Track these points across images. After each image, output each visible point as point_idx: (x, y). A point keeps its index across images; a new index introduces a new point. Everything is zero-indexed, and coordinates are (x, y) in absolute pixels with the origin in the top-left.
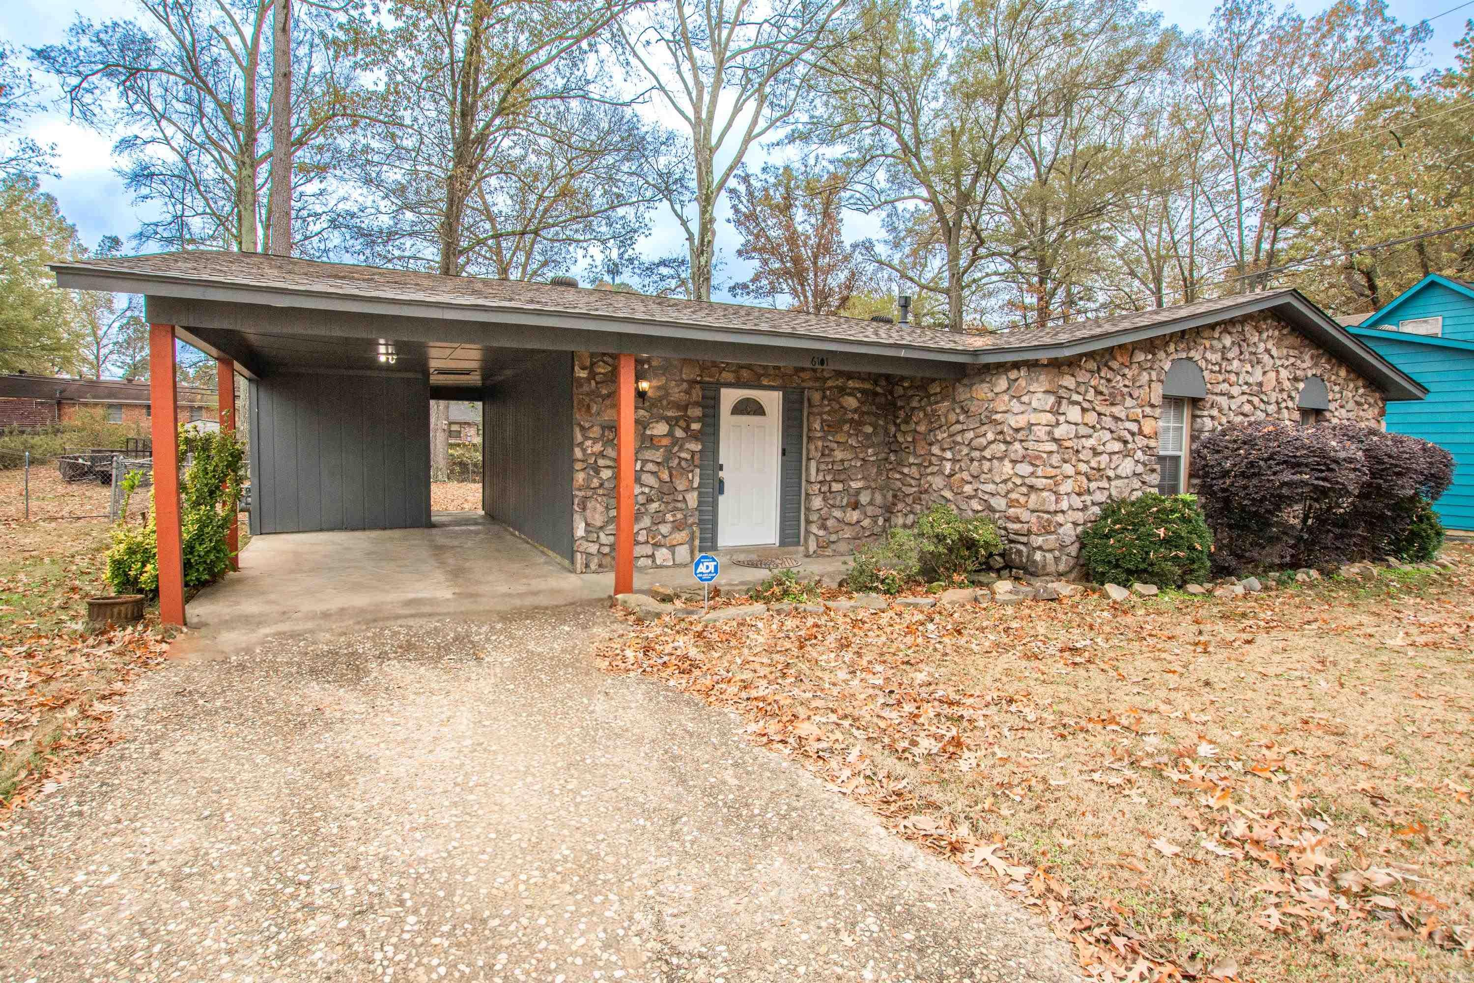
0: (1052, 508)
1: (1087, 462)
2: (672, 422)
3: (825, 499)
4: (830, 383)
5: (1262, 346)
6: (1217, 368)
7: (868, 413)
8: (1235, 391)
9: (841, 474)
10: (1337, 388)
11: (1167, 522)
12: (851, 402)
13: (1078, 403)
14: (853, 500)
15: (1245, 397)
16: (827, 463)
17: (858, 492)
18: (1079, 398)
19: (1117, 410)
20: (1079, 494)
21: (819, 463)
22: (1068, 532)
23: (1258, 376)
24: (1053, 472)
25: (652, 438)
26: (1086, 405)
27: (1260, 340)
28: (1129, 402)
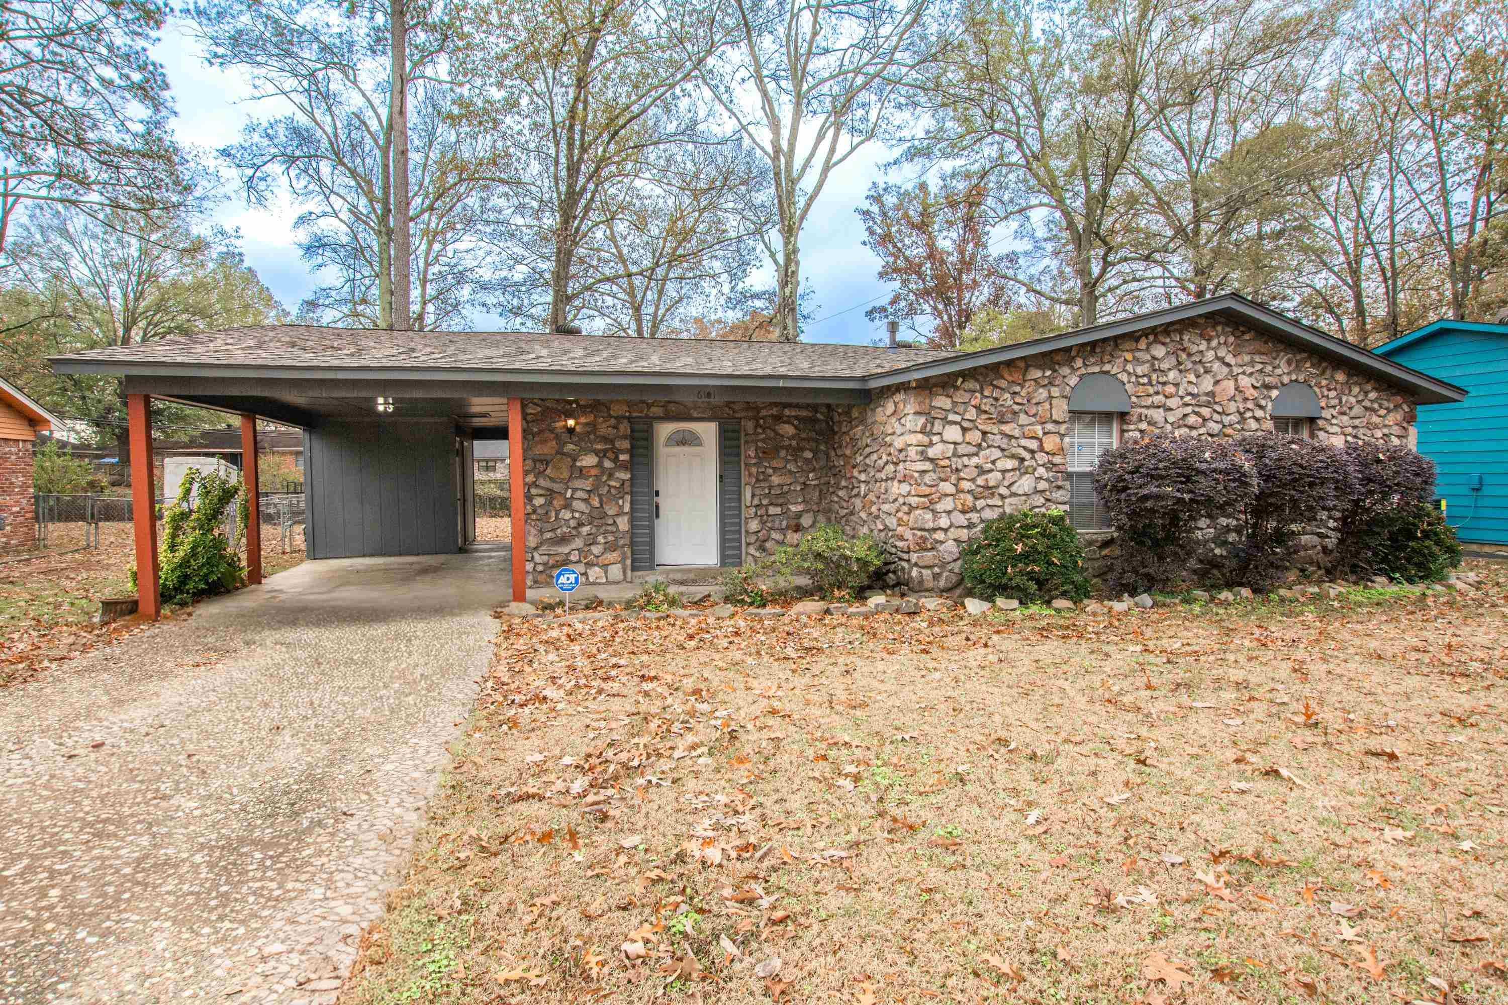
0: (930, 525)
1: (973, 480)
2: (602, 455)
3: (763, 523)
4: (764, 413)
5: (1210, 355)
6: (1145, 380)
7: (808, 440)
8: (1173, 403)
9: (781, 498)
10: (1333, 394)
11: (1028, 537)
12: (788, 430)
13: (955, 423)
14: (793, 523)
15: (1189, 410)
16: (763, 488)
17: (799, 515)
18: (958, 418)
19: (1006, 428)
20: (963, 512)
21: (753, 487)
22: (950, 548)
23: (1207, 384)
24: (927, 490)
25: (581, 469)
26: (966, 424)
27: (1209, 348)
28: (1023, 419)
